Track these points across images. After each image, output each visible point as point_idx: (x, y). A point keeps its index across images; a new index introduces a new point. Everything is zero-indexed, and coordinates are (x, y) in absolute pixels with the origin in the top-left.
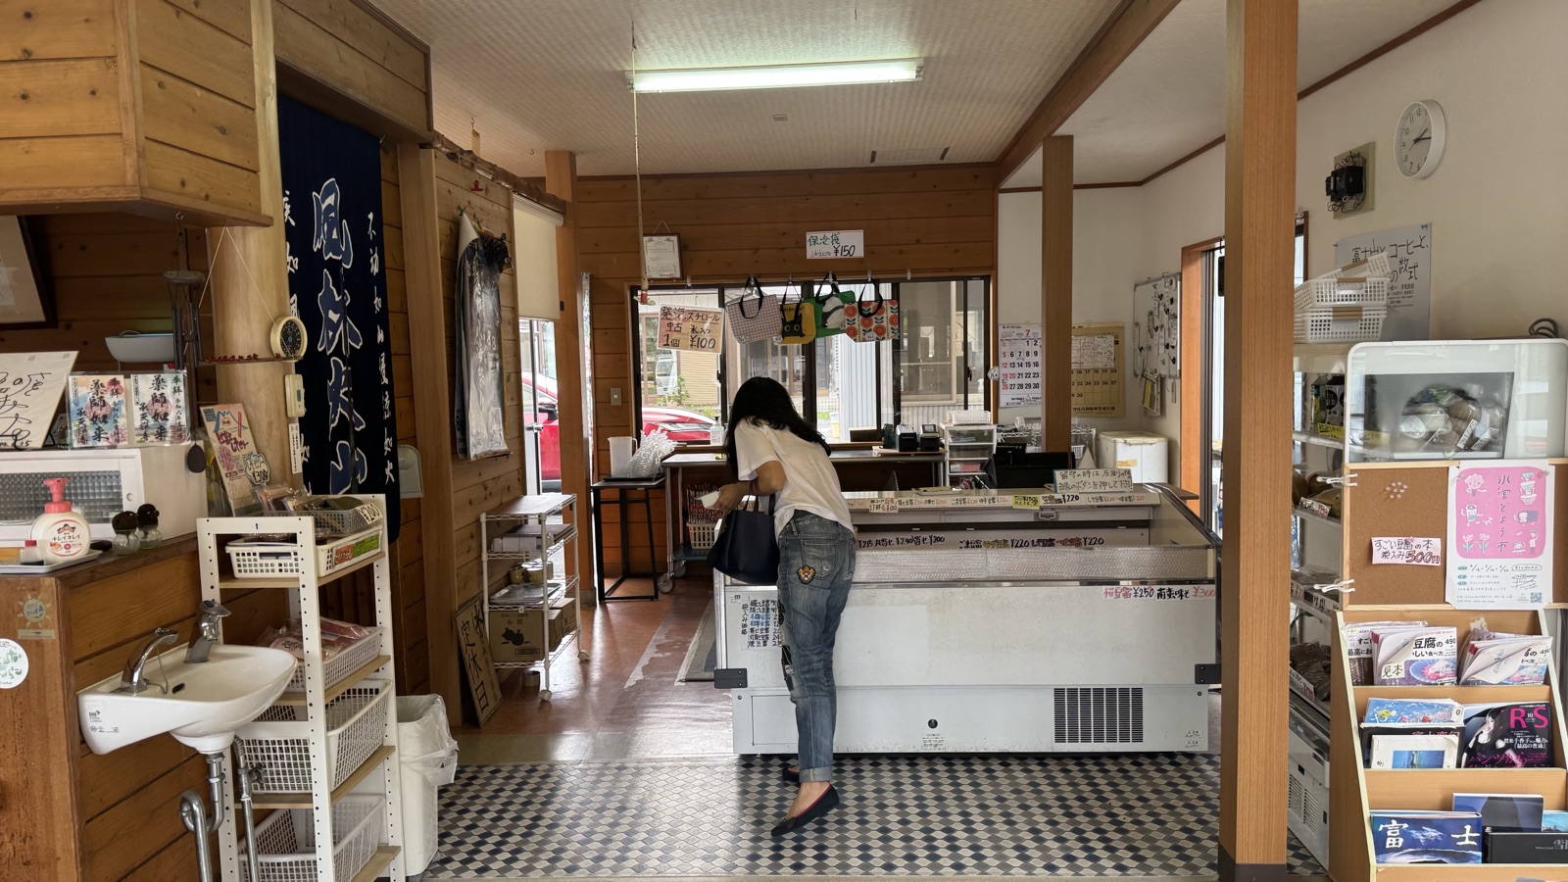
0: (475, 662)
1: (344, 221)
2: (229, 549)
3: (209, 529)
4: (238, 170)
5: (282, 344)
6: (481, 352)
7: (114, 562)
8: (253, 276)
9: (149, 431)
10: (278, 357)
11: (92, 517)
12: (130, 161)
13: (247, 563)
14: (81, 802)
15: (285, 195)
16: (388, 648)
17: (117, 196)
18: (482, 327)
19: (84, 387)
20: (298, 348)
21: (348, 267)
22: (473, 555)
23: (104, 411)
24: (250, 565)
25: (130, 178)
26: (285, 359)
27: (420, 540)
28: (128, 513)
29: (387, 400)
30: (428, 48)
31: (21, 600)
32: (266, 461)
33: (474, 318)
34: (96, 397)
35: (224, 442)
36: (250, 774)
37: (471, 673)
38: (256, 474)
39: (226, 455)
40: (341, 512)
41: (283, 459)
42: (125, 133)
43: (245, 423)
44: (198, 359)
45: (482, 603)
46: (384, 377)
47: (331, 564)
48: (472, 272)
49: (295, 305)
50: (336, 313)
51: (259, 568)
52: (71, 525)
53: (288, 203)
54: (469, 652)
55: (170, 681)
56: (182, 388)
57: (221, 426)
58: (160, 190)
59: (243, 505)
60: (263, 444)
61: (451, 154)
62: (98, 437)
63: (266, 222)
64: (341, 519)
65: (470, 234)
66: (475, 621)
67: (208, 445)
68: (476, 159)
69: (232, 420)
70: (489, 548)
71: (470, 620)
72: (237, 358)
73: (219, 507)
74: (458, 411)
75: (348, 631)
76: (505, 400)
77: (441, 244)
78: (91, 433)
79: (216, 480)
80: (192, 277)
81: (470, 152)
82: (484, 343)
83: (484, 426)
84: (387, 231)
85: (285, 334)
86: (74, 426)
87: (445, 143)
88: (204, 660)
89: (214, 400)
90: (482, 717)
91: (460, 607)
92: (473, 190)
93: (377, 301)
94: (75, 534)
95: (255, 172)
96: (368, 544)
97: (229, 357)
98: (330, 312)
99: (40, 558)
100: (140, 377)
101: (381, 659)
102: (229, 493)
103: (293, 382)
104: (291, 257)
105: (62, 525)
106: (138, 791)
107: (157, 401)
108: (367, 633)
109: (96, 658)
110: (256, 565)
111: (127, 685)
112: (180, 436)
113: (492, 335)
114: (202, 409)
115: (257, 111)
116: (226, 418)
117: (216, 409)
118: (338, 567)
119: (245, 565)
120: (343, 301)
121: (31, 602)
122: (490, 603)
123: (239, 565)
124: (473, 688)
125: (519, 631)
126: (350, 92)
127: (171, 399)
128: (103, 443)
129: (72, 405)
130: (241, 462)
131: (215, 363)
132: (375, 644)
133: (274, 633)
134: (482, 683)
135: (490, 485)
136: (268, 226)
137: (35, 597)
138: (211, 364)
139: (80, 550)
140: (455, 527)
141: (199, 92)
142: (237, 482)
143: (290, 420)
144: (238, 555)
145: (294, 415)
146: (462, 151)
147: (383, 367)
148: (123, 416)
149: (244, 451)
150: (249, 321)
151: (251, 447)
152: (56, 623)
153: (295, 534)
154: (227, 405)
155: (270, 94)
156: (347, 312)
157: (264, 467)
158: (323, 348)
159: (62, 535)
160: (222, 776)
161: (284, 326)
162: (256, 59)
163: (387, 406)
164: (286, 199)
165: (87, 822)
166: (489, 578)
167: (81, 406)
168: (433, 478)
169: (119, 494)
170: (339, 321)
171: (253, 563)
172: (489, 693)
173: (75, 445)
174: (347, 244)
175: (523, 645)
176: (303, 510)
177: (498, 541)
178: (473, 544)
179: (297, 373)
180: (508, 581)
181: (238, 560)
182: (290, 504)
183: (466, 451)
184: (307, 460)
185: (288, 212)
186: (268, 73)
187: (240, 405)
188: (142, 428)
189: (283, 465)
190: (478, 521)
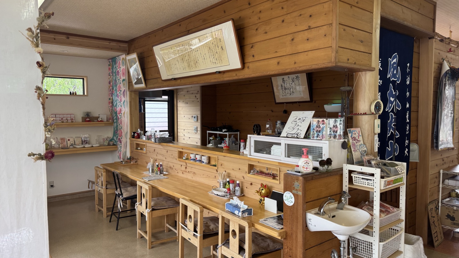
0: (434, 223)
1: (399, 67)
2: (352, 175)
3: (347, 168)
4: (365, 53)
5: (375, 109)
6: (446, 111)
7: (318, 175)
8: (367, 88)
9: (331, 136)
10: (373, 113)
11: (314, 159)
12: (333, 55)
13: (357, 180)
14: (305, 243)
15: (380, 60)
16: (403, 216)
17: (329, 65)
18: (447, 101)
19: (315, 122)
20: (380, 111)
21: (399, 82)
22: (436, 184)
23: (320, 129)
24: (358, 181)
25: (333, 60)
26: (375, 114)
27: (416, 176)
28: (324, 160)
29: (408, 128)
30: (436, 3)
31: (294, 182)
32: (366, 147)
33: (445, 99)
34: (318, 125)
35: (353, 140)
36: (353, 249)
37: (432, 227)
38: (363, 151)
39: (354, 144)
40: (390, 168)
41: (372, 147)
42: (333, 47)
43: (360, 134)
44: (348, 114)
45: (438, 202)
46: (407, 120)
47: (385, 185)
48: (445, 81)
49: (380, 96)
50: (393, 98)
51: (361, 183)
52: (308, 162)
53: (380, 63)
54: (432, 219)
55: (331, 214)
56: (342, 123)
57: (353, 135)
58: (341, 62)
59: (358, 161)
60: (366, 141)
61: (441, 40)
62: (317, 137)
63: (372, 69)
64: (390, 170)
65: (446, 67)
66: (435, 208)
67: (348, 141)
68: (451, 40)
69: (357, 133)
70: (443, 182)
71: (433, 208)
72: (360, 114)
73: (350, 161)
74: (435, 132)
75: (389, 208)
76: (454, 128)
77: (434, 72)
78: (316, 135)
79: (350, 152)
80: (348, 88)
81: (449, 38)
82: (448, 107)
83: (445, 138)
84: (414, 70)
85: (376, 106)
86: (312, 133)
87: (439, 36)
88: (342, 209)
89: (352, 127)
90: (436, 244)
91: (430, 203)
92: (448, 52)
93: (408, 93)
94: (309, 165)
95: (371, 54)
96: (399, 180)
97: (357, 114)
98: (391, 98)
99: (300, 170)
100: (330, 119)
101: (400, 221)
102: (354, 157)
103: (377, 121)
104: (380, 80)
105: (306, 162)
106: (320, 244)
107: (335, 127)
108: (396, 210)
109: (312, 202)
110: (360, 181)
111: (319, 212)
112: (340, 138)
113: (451, 104)
114: (348, 129)
115: (373, 34)
116: (355, 132)
117: (352, 129)
118: (388, 187)
119: (357, 181)
120: (396, 94)
121: (296, 183)
122: (442, 203)
123: (355, 180)
124: (433, 233)
125: (453, 216)
126: (405, 23)
127: (339, 126)
128: (319, 138)
129: (312, 127)
130: (358, 147)
131: (353, 115)
132: (398, 215)
133: (364, 203)
134: (436, 232)
135: (445, 159)
136: (373, 71)
137: (297, 182)
138: (352, 116)
139: (310, 170)
140: (430, 173)
141: (355, 30)
142: (356, 153)
143: (375, 134)
144: (355, 177)
145: (376, 132)
146: (446, 38)
147: (408, 116)
148: (324, 131)
149: (359, 143)
150: (365, 102)
151: (362, 142)
152: (302, 190)
153: (374, 174)
154: (355, 128)
155: (377, 28)
156: (397, 97)
157: (365, 149)
158: (387, 110)
159: (305, 165)
160: (344, 248)
161: (376, 103)
162: (374, 17)
163: (408, 130)
164: (380, 61)
165: (306, 250)
166: (442, 194)
167: (314, 127)
168: (423, 155)
169: (322, 154)
170: (394, 101)
171: (359, 180)
172: (439, 236)
173: (311, 138)
174: (399, 75)
175: (455, 222)
176: (377, 166)
177: (447, 181)
178: (437, 180)
179: (379, 119)
180: (449, 196)
181: (355, 179)
182: (373, 163)
183: (437, 147)
184: (379, 146)
185: (380, 66)
186: (378, 21)
187: (360, 128)
188: (329, 135)
189: (372, 149)
190: (439, 172)
